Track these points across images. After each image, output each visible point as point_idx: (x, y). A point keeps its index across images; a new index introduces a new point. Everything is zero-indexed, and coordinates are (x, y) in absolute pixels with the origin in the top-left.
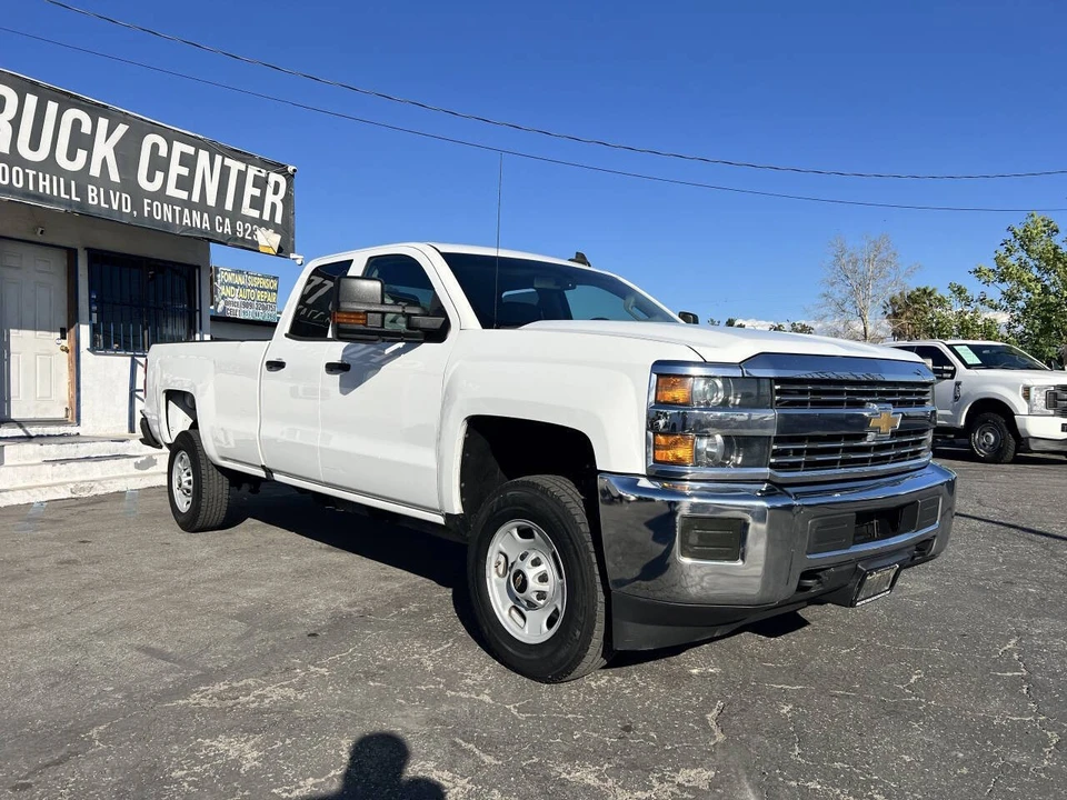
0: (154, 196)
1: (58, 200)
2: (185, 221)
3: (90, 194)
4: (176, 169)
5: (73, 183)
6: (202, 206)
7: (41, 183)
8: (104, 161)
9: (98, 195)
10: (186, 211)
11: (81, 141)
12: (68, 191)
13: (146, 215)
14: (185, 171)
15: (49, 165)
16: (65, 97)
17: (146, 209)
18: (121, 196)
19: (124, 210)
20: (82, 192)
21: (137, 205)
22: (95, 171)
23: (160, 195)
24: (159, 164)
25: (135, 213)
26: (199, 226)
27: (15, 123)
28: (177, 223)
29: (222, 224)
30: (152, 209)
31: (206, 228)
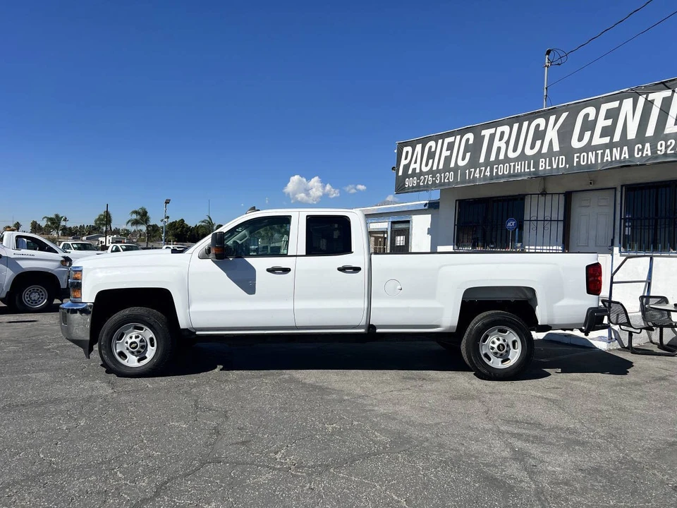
0: (580, 150)
1: (525, 174)
2: (605, 159)
3: (541, 164)
4: (602, 123)
5: (532, 161)
6: (624, 140)
7: (517, 167)
8: (551, 141)
9: (545, 164)
10: (608, 151)
11: (540, 135)
12: (529, 168)
13: (575, 164)
14: (609, 122)
15: (523, 156)
16: (532, 115)
17: (576, 160)
18: (559, 159)
19: (560, 166)
20: (536, 165)
21: (569, 160)
22: (545, 150)
23: (589, 148)
24: (589, 125)
25: (567, 166)
26: (618, 158)
27: (507, 143)
28: (599, 161)
29: (642, 150)
30: (580, 160)
31: (625, 157)
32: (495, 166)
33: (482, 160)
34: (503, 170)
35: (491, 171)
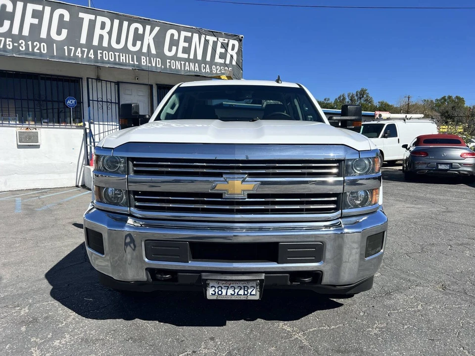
0: (171, 58)
1: (129, 65)
2: (186, 68)
3: (143, 61)
4: (182, 44)
5: (135, 56)
6: (195, 60)
7: (121, 58)
8: (149, 44)
9: (146, 60)
10: (187, 63)
11: (138, 37)
12: (133, 60)
14: (186, 45)
15: (125, 50)
16: (130, 18)
17: (168, 64)
18: (156, 60)
19: (158, 66)
20: (139, 60)
21: (164, 63)
22: (145, 50)
23: (175, 58)
24: (174, 43)
25: (163, 67)
26: (193, 70)
27: (110, 33)
28: (183, 69)
29: (205, 68)
30: (171, 64)
31: (197, 70)
32: (99, 51)
33: (83, 40)
34: (108, 57)
35: (96, 54)
